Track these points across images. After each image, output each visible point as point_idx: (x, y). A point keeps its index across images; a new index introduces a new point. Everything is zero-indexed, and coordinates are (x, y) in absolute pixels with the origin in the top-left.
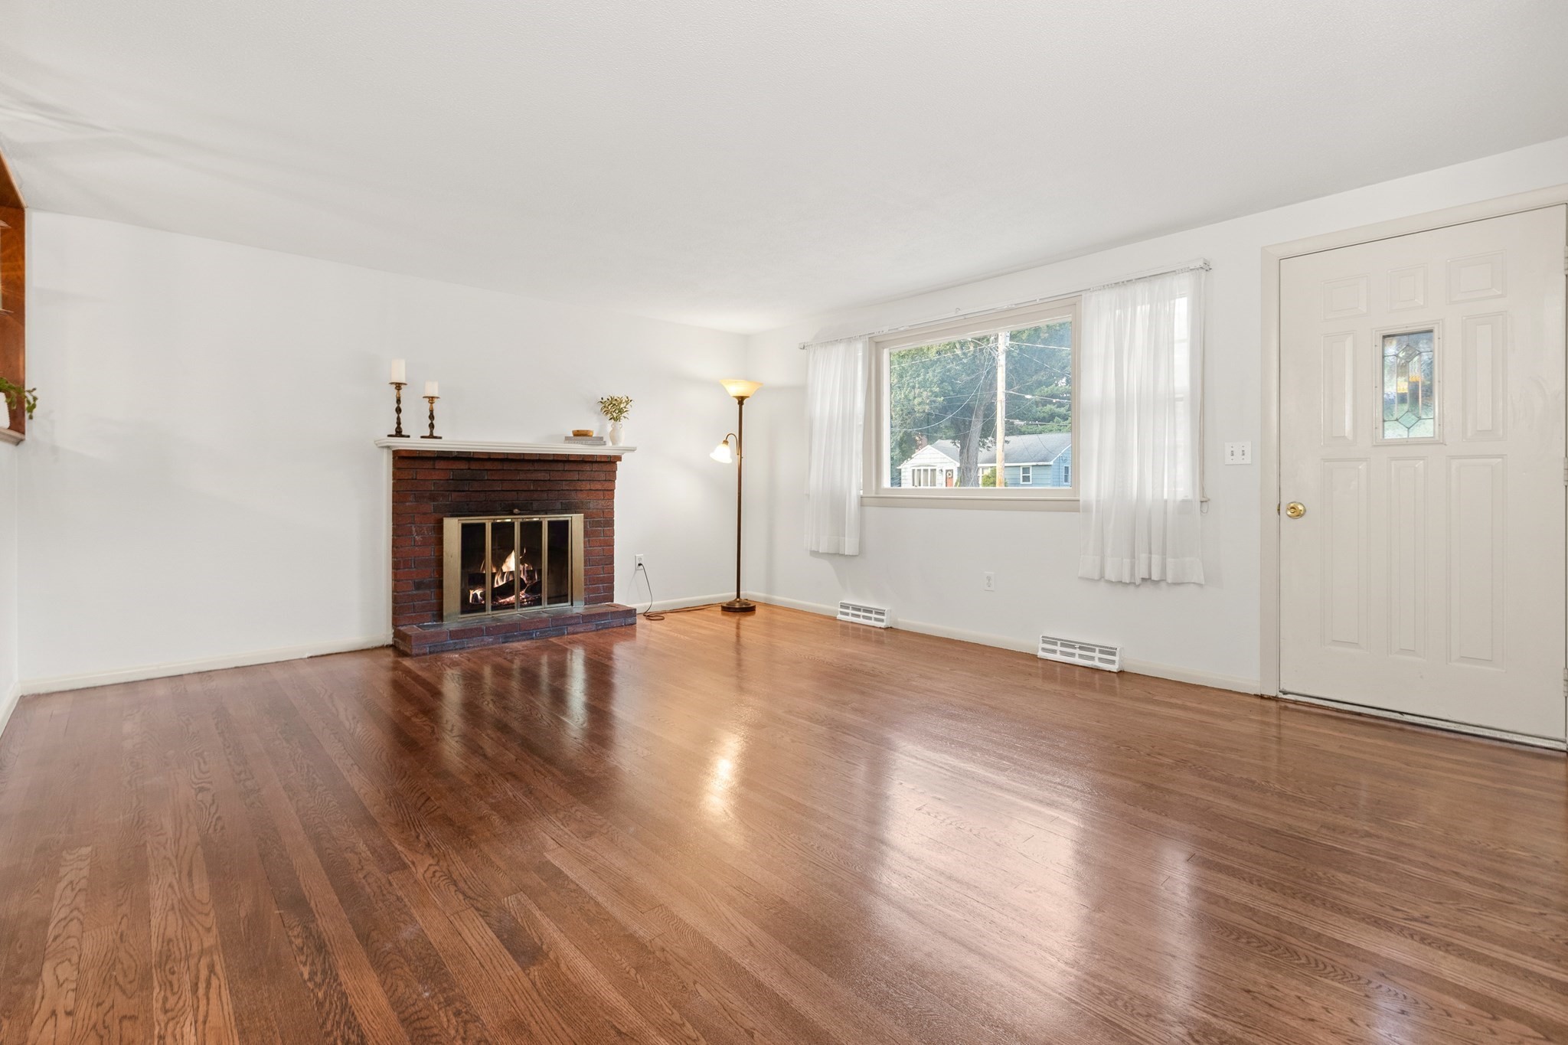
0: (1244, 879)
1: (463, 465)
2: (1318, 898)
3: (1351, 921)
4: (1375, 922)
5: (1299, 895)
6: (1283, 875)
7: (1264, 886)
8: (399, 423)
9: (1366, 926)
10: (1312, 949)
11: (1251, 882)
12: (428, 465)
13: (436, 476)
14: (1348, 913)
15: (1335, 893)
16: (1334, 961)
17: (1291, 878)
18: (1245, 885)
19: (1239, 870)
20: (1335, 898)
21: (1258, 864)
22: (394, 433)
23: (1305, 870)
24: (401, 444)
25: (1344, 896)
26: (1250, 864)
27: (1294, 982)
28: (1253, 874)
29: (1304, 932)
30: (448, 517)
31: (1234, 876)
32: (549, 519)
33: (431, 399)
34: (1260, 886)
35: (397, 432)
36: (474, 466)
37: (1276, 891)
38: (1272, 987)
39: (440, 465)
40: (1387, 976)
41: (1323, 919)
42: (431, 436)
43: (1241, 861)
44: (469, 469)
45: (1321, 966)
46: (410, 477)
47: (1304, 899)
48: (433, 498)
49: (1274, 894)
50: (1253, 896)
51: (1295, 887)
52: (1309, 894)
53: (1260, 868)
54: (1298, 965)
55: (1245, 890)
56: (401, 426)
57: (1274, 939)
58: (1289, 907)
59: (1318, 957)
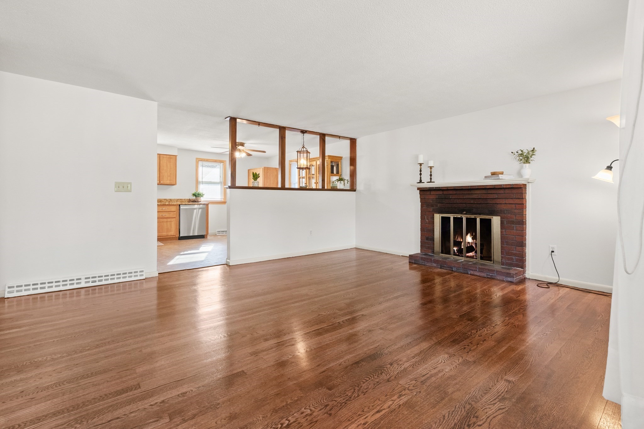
0: (110, 394)
1: (441, 193)
2: (72, 410)
3: (52, 411)
4: (40, 420)
5: (81, 405)
6: (95, 409)
7: (99, 398)
8: (421, 178)
9: (43, 414)
10: (64, 388)
11: (106, 395)
12: (428, 193)
13: (432, 197)
14: (54, 414)
15: (65, 420)
16: (53, 390)
17: (91, 411)
18: (107, 392)
19: (116, 396)
20: (64, 417)
21: (111, 406)
22: (419, 182)
23: (87, 422)
24: (421, 185)
25: (60, 422)
26: (115, 402)
27: (65, 375)
28: (108, 399)
29: (70, 392)
30: (436, 213)
31: (115, 392)
32: (480, 218)
33: (431, 168)
34: (101, 397)
35: (420, 181)
36: (445, 193)
37: (92, 399)
38: (70, 370)
39: (433, 193)
40: (30, 399)
41: (65, 403)
42: (431, 182)
43: (120, 401)
44: (443, 194)
45: (58, 385)
46: (424, 198)
47: (78, 405)
48: (432, 206)
49: (93, 397)
50: (100, 390)
51: (86, 408)
52: (77, 410)
53: (108, 405)
54: (67, 380)
55: (105, 390)
56: (422, 179)
57: (79, 382)
58: (82, 397)
59: (60, 387)
